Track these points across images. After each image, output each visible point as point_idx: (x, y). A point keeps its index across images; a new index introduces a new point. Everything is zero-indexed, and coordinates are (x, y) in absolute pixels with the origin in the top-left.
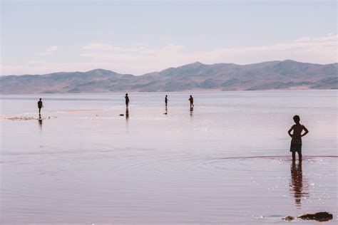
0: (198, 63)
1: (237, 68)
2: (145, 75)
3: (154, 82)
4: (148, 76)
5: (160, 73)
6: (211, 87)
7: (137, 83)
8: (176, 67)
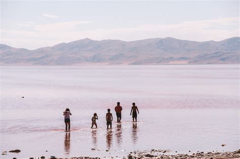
0: (87, 39)
1: (123, 44)
2: (39, 49)
3: (47, 56)
4: (41, 51)
5: (53, 48)
6: (99, 61)
7: (31, 57)
8: (67, 43)
